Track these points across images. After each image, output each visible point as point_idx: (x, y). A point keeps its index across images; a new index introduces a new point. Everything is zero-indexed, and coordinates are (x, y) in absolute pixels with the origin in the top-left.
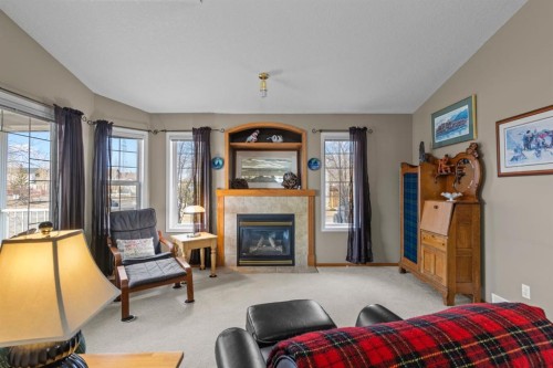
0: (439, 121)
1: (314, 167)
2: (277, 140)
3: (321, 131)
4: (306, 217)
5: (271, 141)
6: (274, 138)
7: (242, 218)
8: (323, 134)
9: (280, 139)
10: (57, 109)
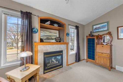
0: (95, 27)
1: (68, 36)
2: (56, 25)
4: (66, 51)
5: (54, 25)
7: (45, 54)
8: (70, 26)
9: (57, 26)
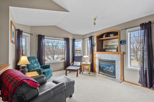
1: (123, 44)
2: (112, 36)
3: (126, 29)
6: (111, 35)
7: (100, 60)
10: (65, 38)
